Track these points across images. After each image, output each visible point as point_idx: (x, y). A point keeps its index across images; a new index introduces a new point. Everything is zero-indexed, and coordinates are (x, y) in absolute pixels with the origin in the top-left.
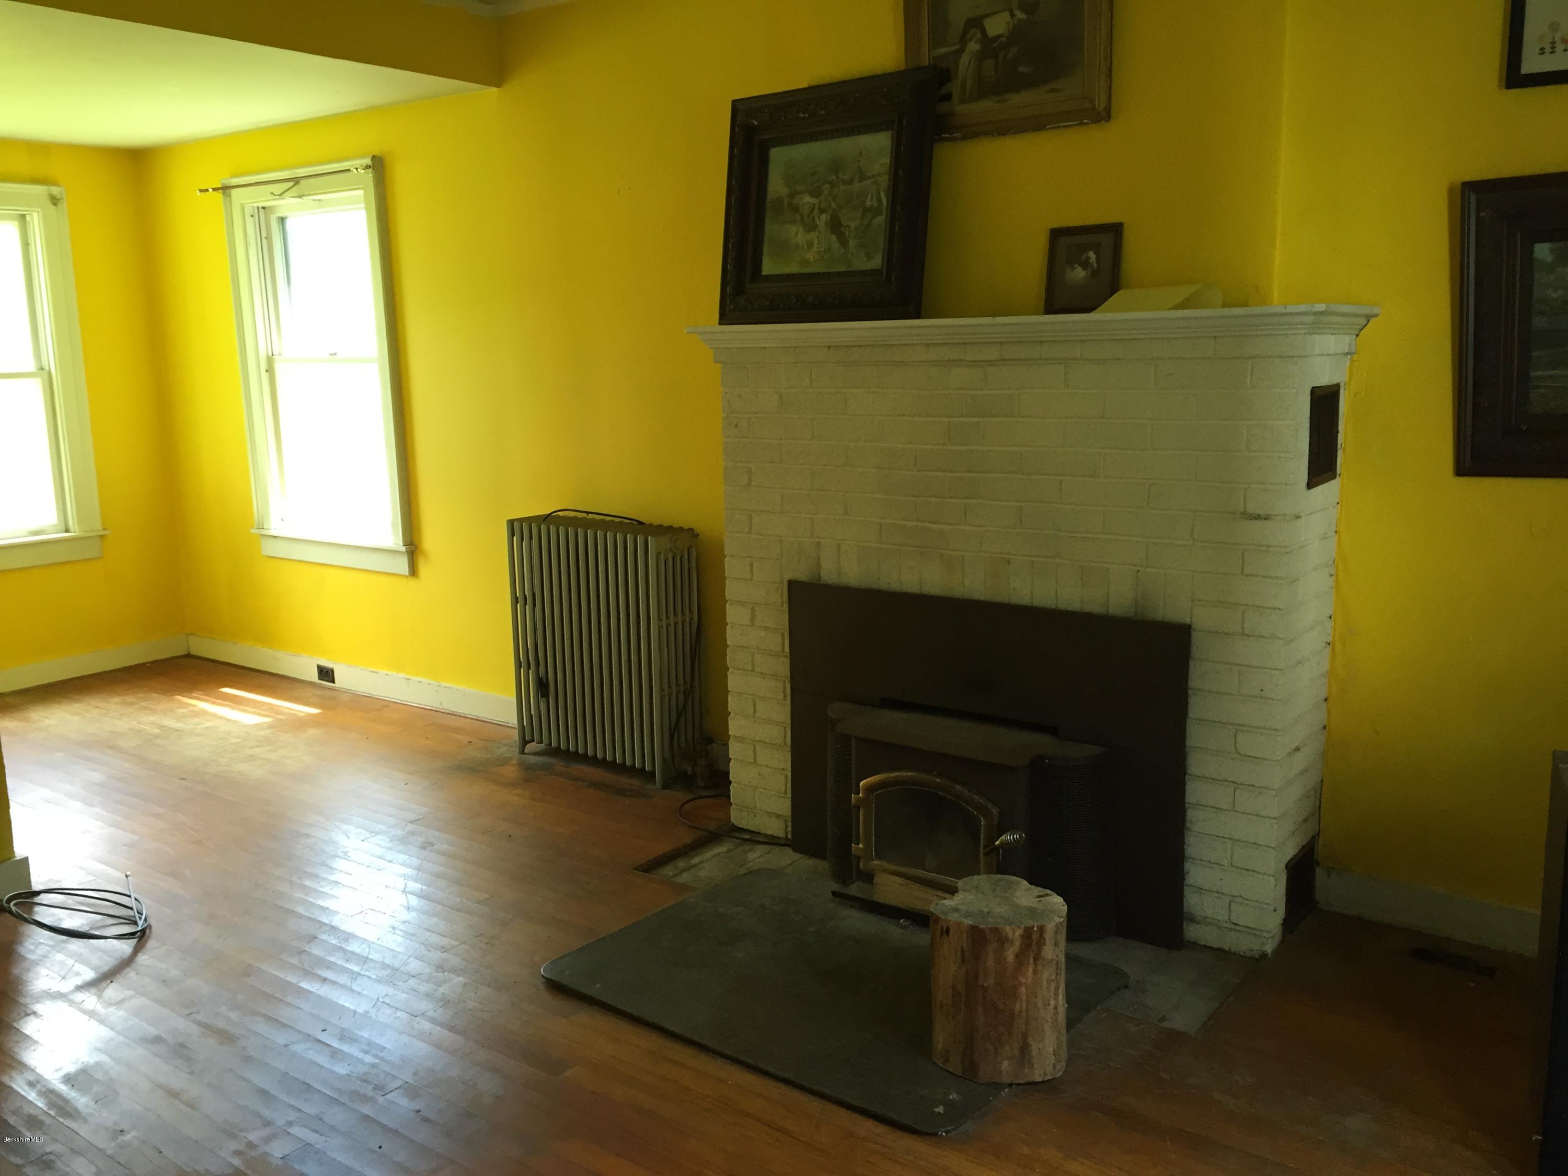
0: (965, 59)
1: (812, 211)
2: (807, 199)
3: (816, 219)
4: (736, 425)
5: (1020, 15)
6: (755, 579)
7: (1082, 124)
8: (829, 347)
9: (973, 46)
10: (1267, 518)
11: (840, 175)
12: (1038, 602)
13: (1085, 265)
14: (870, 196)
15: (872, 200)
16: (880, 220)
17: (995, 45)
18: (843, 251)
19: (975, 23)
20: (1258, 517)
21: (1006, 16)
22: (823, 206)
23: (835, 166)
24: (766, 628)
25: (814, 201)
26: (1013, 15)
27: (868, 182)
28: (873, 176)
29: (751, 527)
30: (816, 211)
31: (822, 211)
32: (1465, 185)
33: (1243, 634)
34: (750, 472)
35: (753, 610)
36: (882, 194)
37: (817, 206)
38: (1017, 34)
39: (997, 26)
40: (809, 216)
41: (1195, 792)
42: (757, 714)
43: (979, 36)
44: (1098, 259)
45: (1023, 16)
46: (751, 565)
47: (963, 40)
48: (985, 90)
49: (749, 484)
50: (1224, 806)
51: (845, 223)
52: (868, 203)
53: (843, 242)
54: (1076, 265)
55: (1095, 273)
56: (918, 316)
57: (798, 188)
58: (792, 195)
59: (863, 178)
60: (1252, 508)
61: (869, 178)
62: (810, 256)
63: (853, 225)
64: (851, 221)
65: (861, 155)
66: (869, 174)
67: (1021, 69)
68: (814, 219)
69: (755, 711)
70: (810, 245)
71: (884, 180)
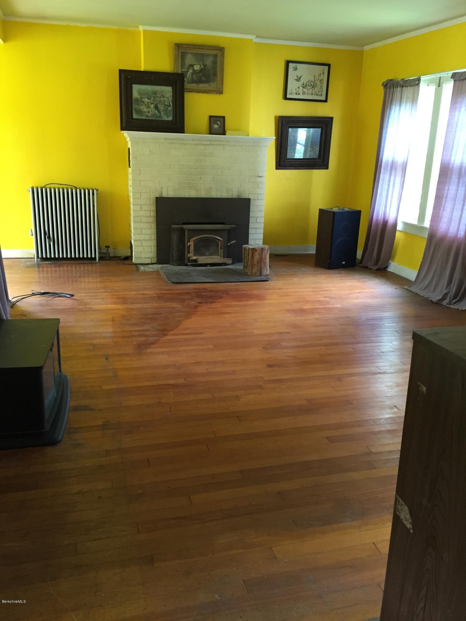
0: (189, 73)
1: (148, 103)
2: (146, 100)
3: (150, 105)
4: (136, 158)
5: (202, 66)
6: (142, 198)
7: (217, 94)
8: (166, 139)
9: (191, 71)
10: (262, 177)
11: (157, 95)
12: (218, 197)
13: (217, 124)
14: (166, 102)
15: (167, 103)
16: (170, 108)
17: (197, 72)
18: (159, 115)
19: (192, 66)
20: (260, 177)
21: (199, 66)
22: (152, 102)
23: (155, 93)
24: (145, 210)
25: (148, 100)
26: (201, 66)
27: (165, 98)
28: (167, 97)
29: (140, 185)
30: (150, 103)
31: (151, 104)
32: (280, 116)
33: (258, 199)
34: (140, 170)
35: (141, 206)
36: (170, 102)
37: (150, 102)
38: (201, 71)
39: (197, 68)
40: (147, 104)
41: (251, 231)
42: (142, 233)
43: (192, 69)
44: (220, 123)
45: (203, 67)
46: (141, 195)
47: (188, 69)
48: (193, 82)
49: (140, 174)
50: (254, 233)
51: (159, 108)
52: (166, 104)
53: (159, 112)
54: (216, 124)
55: (220, 126)
56: (184, 133)
57: (143, 96)
58: (141, 98)
59: (164, 97)
60: (260, 175)
61: (166, 97)
62: (149, 115)
63: (162, 109)
64: (161, 107)
65: (163, 91)
66: (166, 96)
67: (202, 79)
68: (149, 105)
69: (142, 232)
70: (149, 112)
71: (171, 99)
